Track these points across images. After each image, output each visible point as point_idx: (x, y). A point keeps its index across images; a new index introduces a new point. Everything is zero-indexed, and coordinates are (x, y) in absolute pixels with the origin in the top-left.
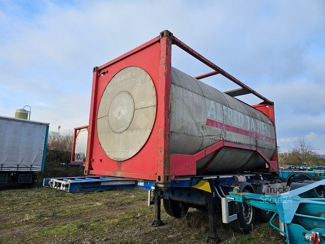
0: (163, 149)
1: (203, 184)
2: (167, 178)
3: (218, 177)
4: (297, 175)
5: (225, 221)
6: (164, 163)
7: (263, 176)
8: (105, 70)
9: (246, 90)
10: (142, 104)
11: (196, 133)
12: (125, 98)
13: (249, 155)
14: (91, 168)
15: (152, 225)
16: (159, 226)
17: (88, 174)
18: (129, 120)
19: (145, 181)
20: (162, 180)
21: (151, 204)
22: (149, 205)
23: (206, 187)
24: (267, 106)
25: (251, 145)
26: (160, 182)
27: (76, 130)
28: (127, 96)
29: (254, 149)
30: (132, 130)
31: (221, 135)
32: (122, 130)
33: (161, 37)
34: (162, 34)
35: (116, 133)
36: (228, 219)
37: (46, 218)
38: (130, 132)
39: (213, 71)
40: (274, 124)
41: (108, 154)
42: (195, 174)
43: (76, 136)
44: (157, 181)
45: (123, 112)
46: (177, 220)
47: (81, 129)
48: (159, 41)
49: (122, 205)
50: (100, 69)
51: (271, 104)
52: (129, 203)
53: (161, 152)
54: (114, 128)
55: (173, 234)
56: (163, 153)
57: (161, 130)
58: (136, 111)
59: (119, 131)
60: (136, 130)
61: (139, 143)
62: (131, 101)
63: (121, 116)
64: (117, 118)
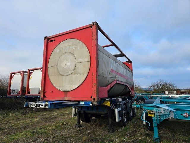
0: (96, 84)
1: (107, 102)
2: (98, 99)
3: (111, 99)
4: (138, 98)
5: (117, 120)
6: (97, 91)
7: (128, 98)
8: (54, 39)
9: (122, 55)
10: (81, 60)
11: (107, 76)
12: (70, 57)
13: (124, 87)
14: (44, 96)
15: (76, 127)
16: (79, 127)
17: (43, 100)
18: (73, 68)
19: (85, 101)
20: (96, 100)
21: (74, 115)
22: (73, 116)
23: (108, 104)
24: (129, 63)
25: (125, 82)
26: (95, 101)
27: (11, 74)
28: (71, 55)
29: (126, 84)
30: (75, 74)
31: (116, 77)
32: (68, 74)
33: (93, 25)
34: (93, 23)
35: (64, 76)
36: (119, 119)
37: (6, 130)
38: (73, 75)
39: (111, 44)
40: (132, 73)
41: (57, 88)
42: (107, 97)
43: (11, 78)
44: (93, 101)
45: (68, 64)
46: (87, 124)
47: (15, 73)
48: (91, 27)
49: (51, 119)
50: (49, 38)
51: (131, 62)
52: (55, 118)
53: (95, 85)
54: (61, 73)
55: (89, 130)
56: (96, 86)
57: (94, 74)
58: (77, 64)
59: (66, 74)
60: (78, 74)
61: (80, 81)
62: (74, 58)
63: (67, 66)
64: (64, 67)
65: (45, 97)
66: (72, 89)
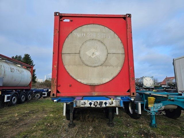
10: (113, 51)
12: (99, 45)
26: (134, 96)
28: (100, 43)
30: (106, 66)
32: (97, 65)
33: (127, 17)
34: (128, 15)
38: (104, 67)
53: (133, 80)
54: (87, 63)
57: (131, 68)
58: (109, 55)
59: (94, 65)
60: (110, 66)
61: (112, 74)
62: (105, 48)
63: (94, 56)
64: (90, 57)
65: (59, 92)
66: (101, 83)
